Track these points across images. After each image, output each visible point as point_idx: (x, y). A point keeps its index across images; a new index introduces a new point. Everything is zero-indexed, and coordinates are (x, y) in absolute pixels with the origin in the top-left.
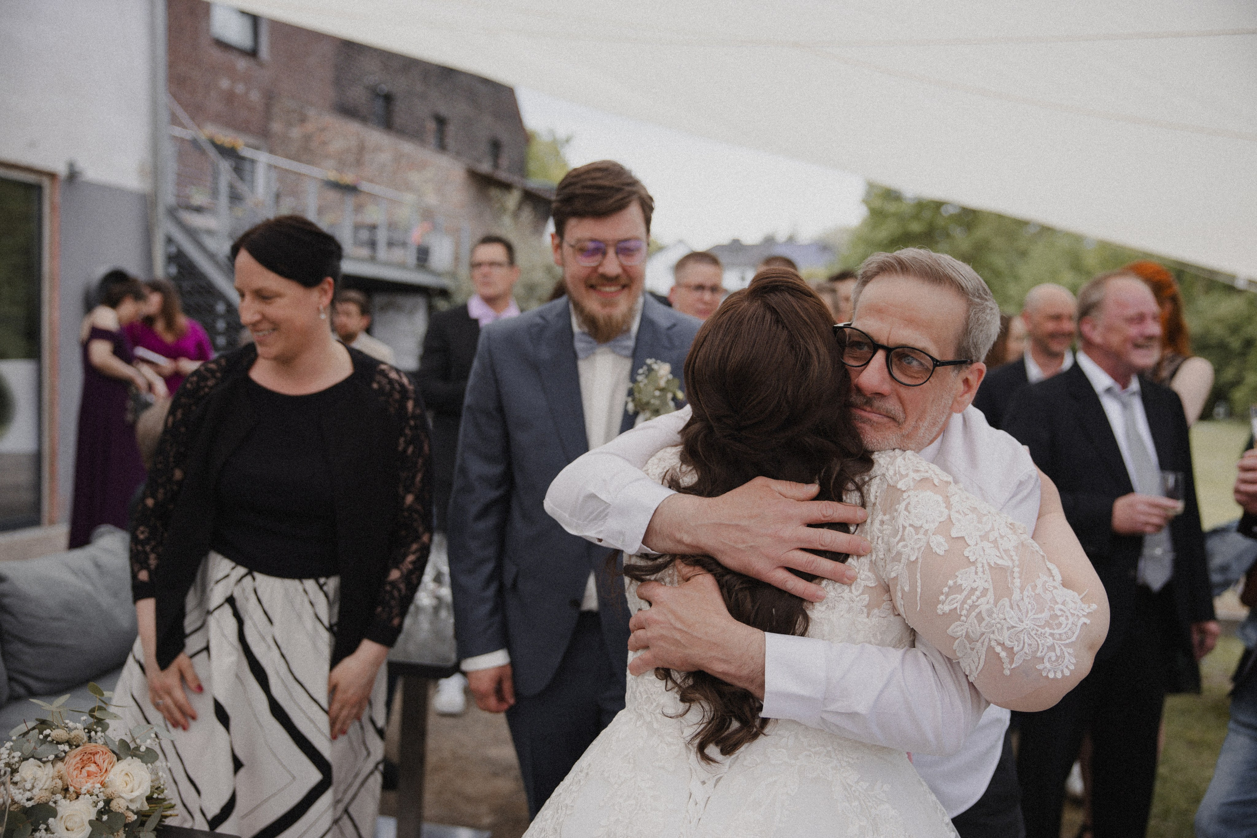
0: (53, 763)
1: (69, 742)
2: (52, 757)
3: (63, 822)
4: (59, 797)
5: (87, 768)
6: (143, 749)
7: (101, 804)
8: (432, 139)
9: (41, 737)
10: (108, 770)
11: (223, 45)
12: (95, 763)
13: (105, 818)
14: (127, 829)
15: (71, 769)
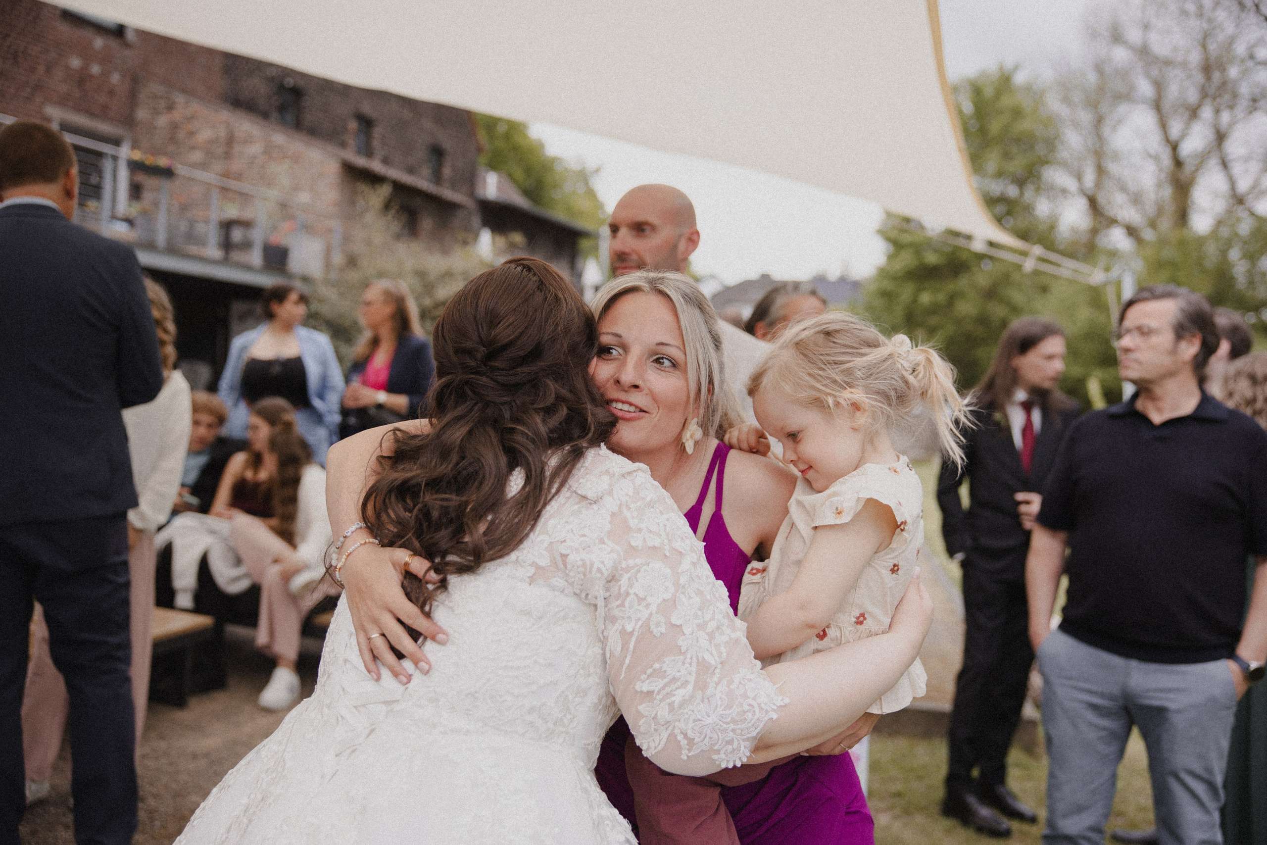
8: (353, 141)
11: (75, 20)
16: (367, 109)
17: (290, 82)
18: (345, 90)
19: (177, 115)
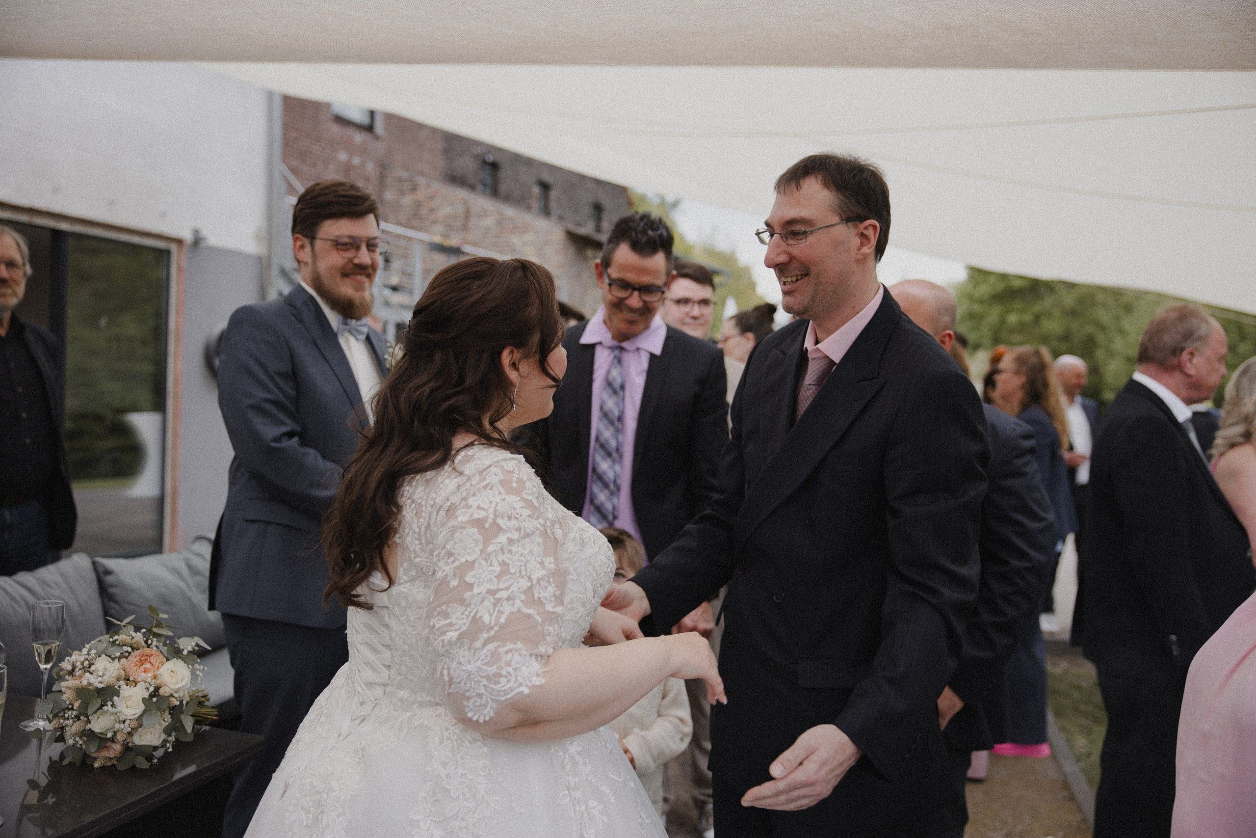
0: (119, 658)
1: (131, 647)
2: (118, 654)
3: (124, 701)
4: (122, 683)
5: (144, 666)
6: (185, 652)
7: (152, 689)
8: (535, 204)
9: (111, 640)
10: (160, 667)
11: (341, 120)
12: (150, 663)
13: (155, 699)
14: (171, 712)
15: (133, 664)
16: (546, 177)
17: (490, 158)
18: (529, 162)
19: (420, 195)
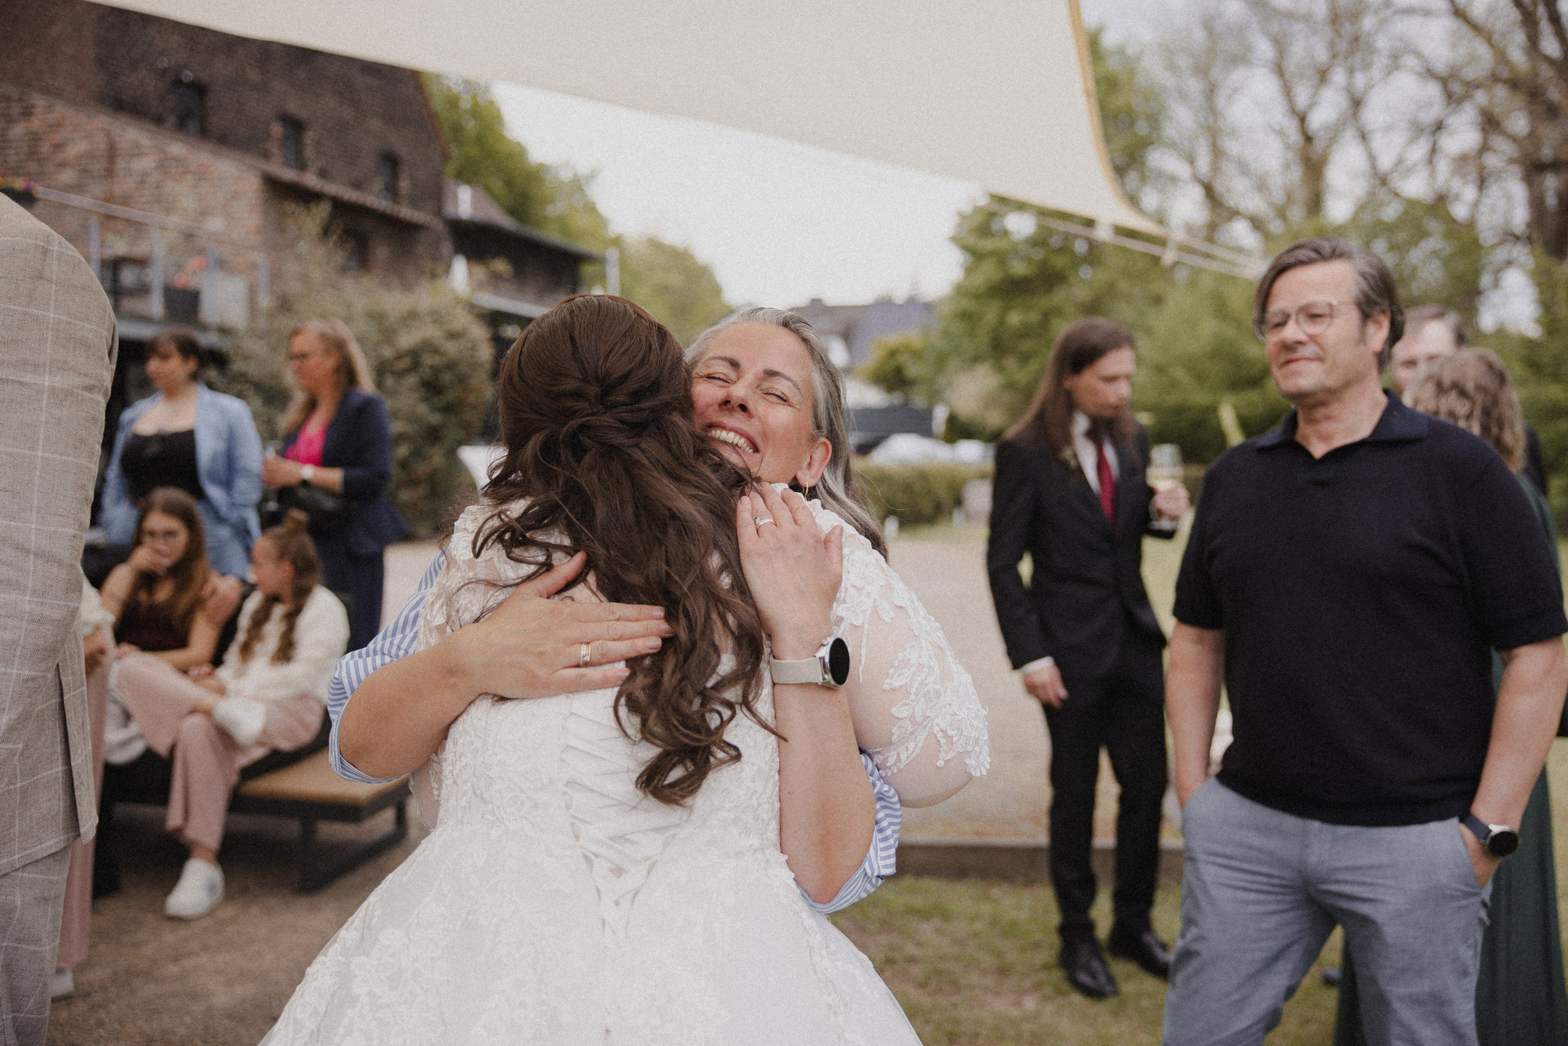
8: (278, 150)
17: (188, 76)
18: (264, 84)
19: (36, 123)
